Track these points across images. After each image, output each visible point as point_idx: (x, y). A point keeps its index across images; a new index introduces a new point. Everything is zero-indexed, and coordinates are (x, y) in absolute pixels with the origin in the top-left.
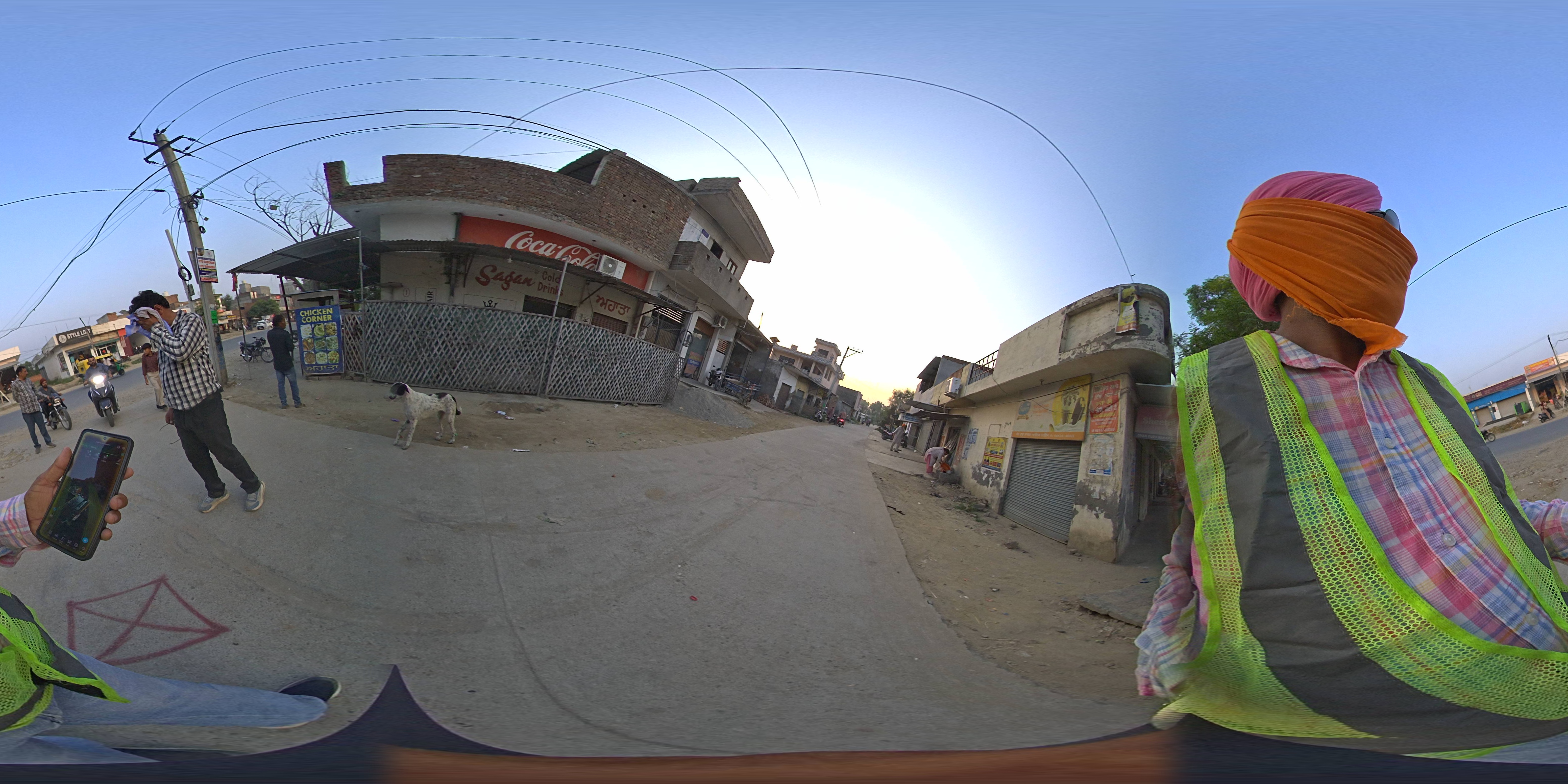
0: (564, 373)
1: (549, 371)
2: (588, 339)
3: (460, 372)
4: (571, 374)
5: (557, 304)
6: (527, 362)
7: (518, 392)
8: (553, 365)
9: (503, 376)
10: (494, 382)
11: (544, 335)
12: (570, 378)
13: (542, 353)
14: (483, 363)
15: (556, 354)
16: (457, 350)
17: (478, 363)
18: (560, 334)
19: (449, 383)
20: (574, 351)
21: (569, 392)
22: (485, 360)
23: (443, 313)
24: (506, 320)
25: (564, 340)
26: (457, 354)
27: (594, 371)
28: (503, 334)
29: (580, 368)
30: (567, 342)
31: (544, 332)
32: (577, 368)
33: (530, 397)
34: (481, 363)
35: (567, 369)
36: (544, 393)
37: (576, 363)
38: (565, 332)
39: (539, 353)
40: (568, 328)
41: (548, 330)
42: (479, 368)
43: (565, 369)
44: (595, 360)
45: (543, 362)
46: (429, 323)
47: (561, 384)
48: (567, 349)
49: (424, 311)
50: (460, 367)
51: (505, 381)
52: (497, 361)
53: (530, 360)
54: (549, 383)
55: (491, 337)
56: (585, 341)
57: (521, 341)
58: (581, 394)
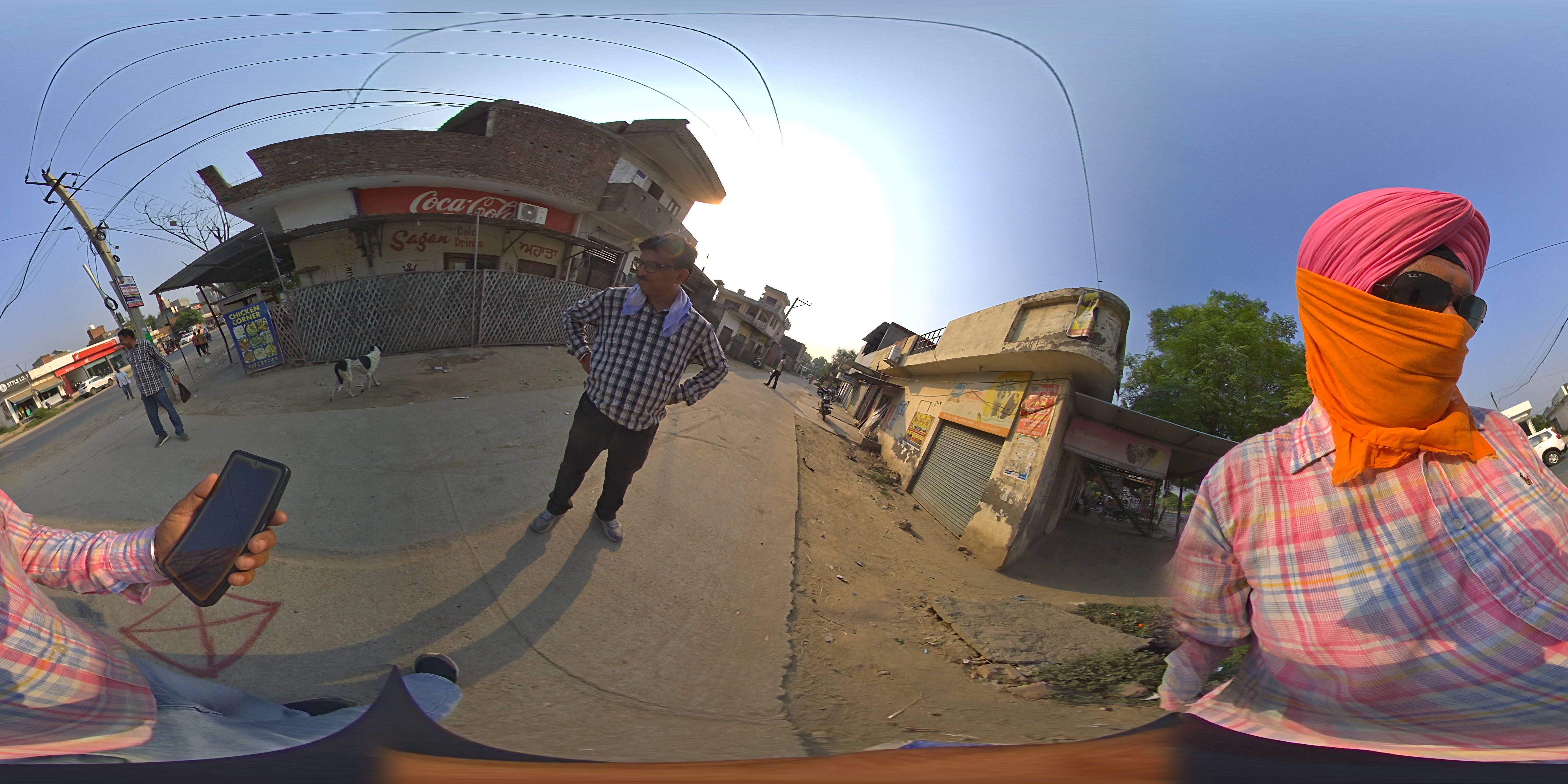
0: (494, 321)
1: (479, 321)
2: (514, 286)
3: (394, 337)
4: (501, 322)
5: (476, 257)
6: (456, 316)
7: (452, 346)
8: (482, 316)
9: (435, 334)
10: (427, 341)
11: (468, 289)
12: (501, 325)
13: (469, 305)
14: (414, 325)
15: (483, 305)
16: (390, 317)
17: (409, 326)
18: (484, 285)
20: (501, 300)
21: (502, 338)
22: (415, 322)
23: (368, 286)
24: (427, 280)
25: (489, 290)
26: (391, 321)
27: (524, 316)
28: (428, 294)
29: (509, 315)
30: (493, 291)
31: (468, 286)
32: (507, 314)
33: (464, 348)
34: (412, 325)
35: (497, 317)
36: (478, 343)
37: (505, 310)
38: (489, 282)
39: (467, 306)
40: (492, 278)
41: (472, 283)
42: (411, 330)
43: (494, 317)
44: (524, 306)
45: (472, 314)
46: (357, 297)
47: (492, 333)
48: (494, 298)
49: (349, 288)
50: (394, 333)
51: (438, 337)
52: (426, 321)
53: (459, 313)
54: (480, 333)
55: (416, 298)
56: (510, 289)
57: (447, 297)
58: (513, 339)
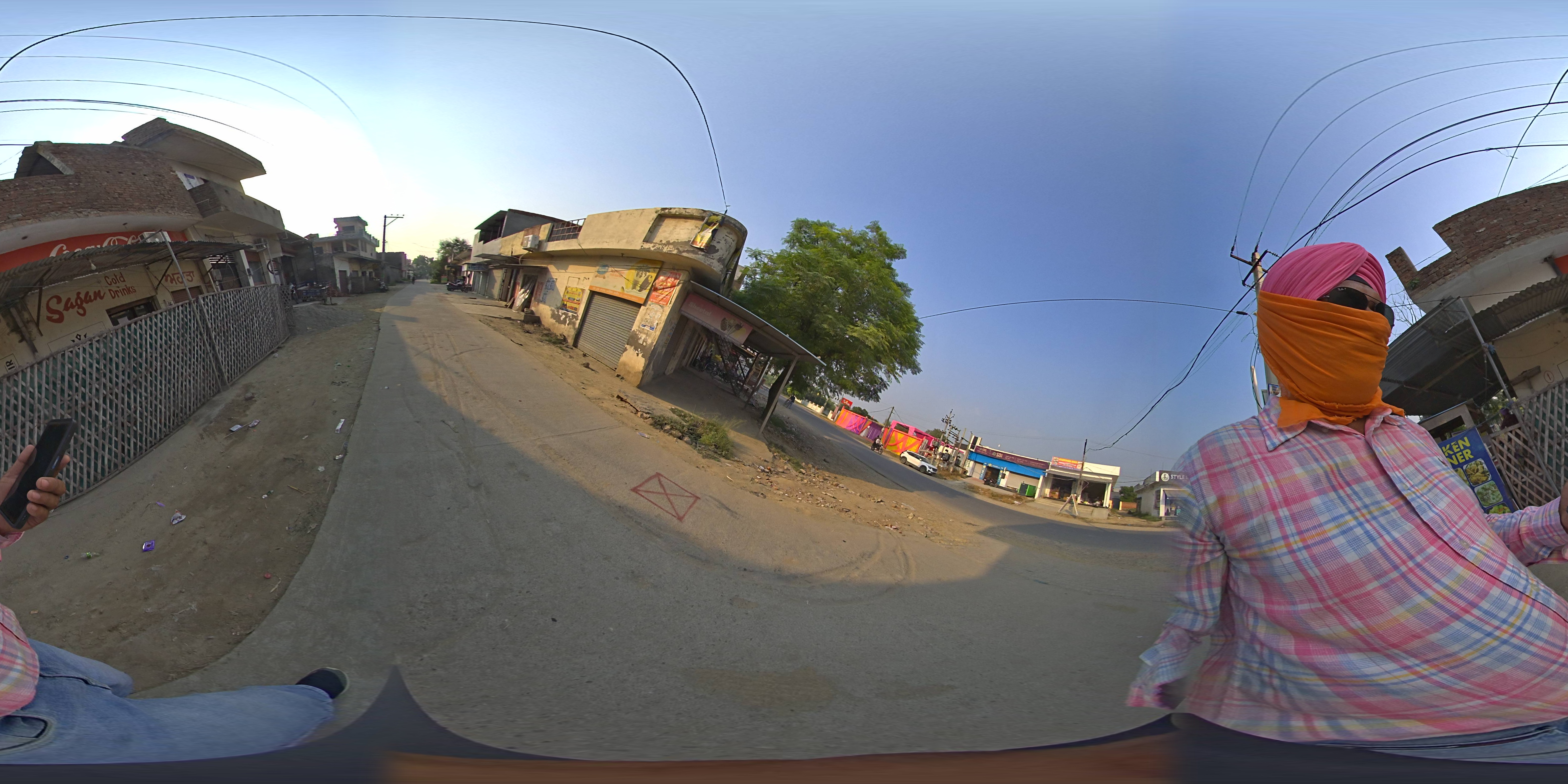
0: (228, 353)
1: (217, 358)
2: (225, 307)
4: (233, 350)
6: (196, 362)
7: (208, 399)
8: (217, 349)
9: (185, 393)
11: (194, 324)
12: (234, 354)
13: (202, 344)
14: (161, 394)
15: (213, 337)
16: (126, 399)
18: (206, 315)
22: (161, 390)
25: (211, 319)
26: (129, 404)
27: (245, 335)
28: (161, 346)
29: (235, 339)
30: (214, 319)
34: (159, 396)
35: (228, 346)
37: (230, 336)
38: (207, 310)
39: (201, 347)
43: (226, 348)
44: (240, 324)
45: (208, 353)
47: (231, 366)
48: (218, 326)
50: (141, 418)
53: (197, 358)
54: (223, 370)
55: (152, 357)
56: (225, 311)
57: (180, 343)
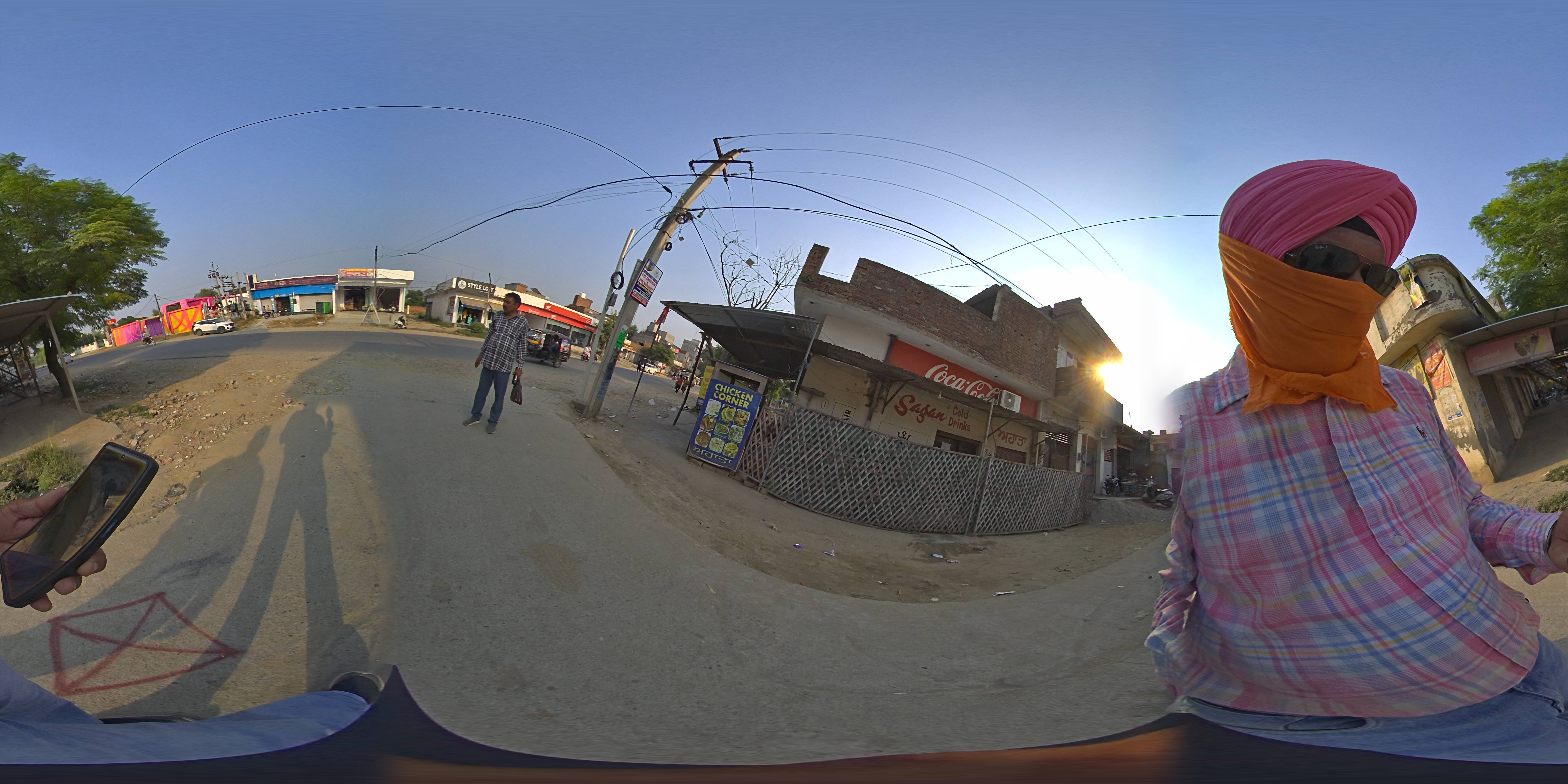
2: (1012, 476)
3: (883, 509)
4: (998, 511)
6: (956, 502)
7: (945, 532)
8: (982, 504)
9: (931, 516)
10: (919, 522)
11: (974, 475)
12: (998, 515)
14: (910, 502)
15: (984, 493)
16: (884, 486)
17: (904, 502)
18: (988, 474)
19: (867, 519)
21: (998, 528)
22: (913, 499)
24: (939, 460)
25: (992, 479)
26: (883, 489)
27: (1020, 505)
28: (935, 474)
29: (1007, 504)
30: (995, 481)
31: (974, 472)
32: (1004, 504)
33: (958, 536)
34: (908, 502)
37: (1003, 500)
38: (993, 471)
39: (969, 494)
40: (995, 467)
41: (978, 470)
42: (905, 507)
43: (993, 507)
44: (1020, 495)
45: (971, 501)
47: (989, 522)
50: (884, 504)
51: (931, 521)
52: (925, 501)
53: (959, 500)
55: (923, 475)
56: (1010, 479)
57: (952, 481)
58: (1009, 528)
